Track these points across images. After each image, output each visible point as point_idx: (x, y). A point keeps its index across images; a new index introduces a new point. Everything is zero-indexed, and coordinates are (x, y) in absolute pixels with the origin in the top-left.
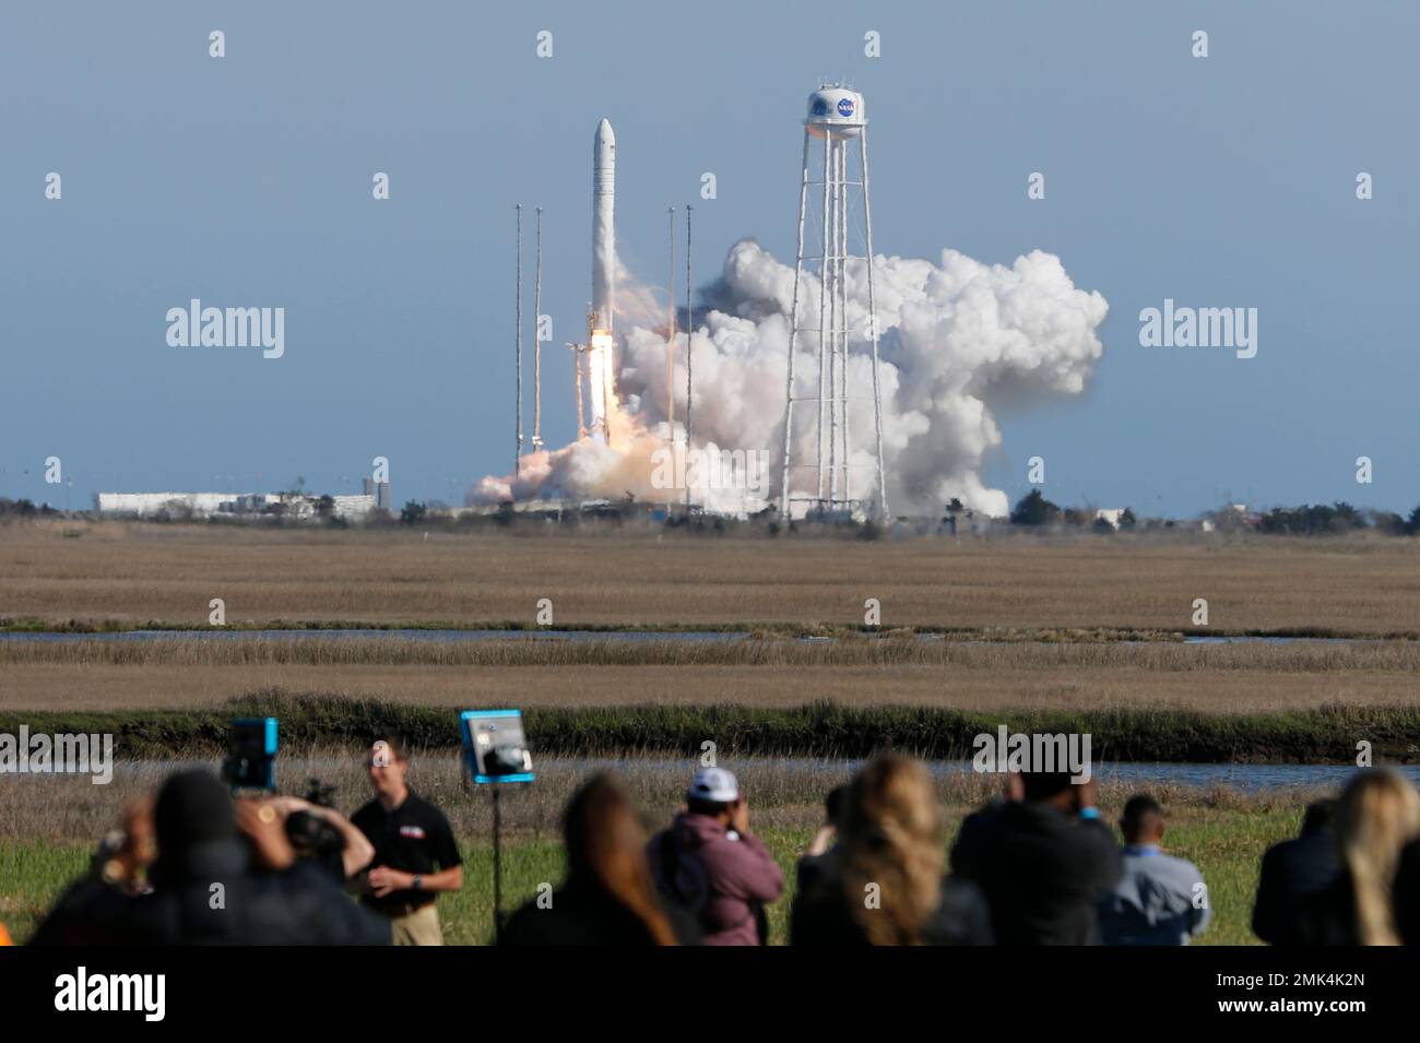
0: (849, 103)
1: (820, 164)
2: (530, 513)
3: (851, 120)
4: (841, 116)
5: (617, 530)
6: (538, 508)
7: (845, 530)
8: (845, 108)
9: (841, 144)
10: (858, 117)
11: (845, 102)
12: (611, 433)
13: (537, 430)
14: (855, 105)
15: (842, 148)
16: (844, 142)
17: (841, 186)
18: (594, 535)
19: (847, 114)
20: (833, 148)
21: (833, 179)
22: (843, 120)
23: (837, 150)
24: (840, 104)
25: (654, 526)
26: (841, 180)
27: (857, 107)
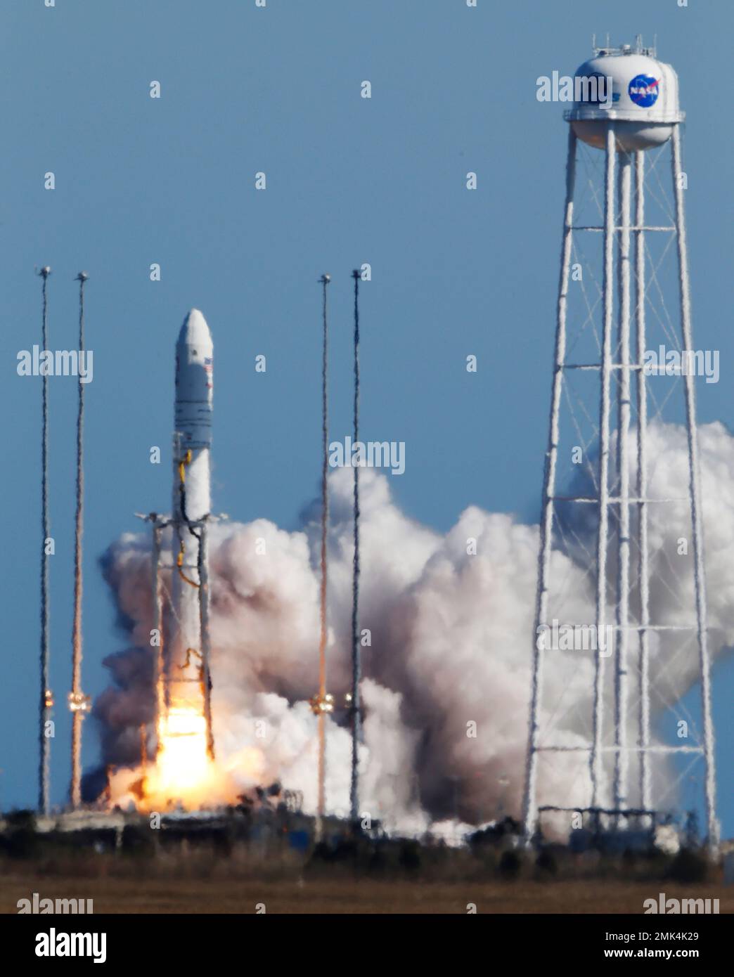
0: (652, 82)
1: (596, 197)
2: (65, 834)
3: (654, 113)
4: (636, 106)
5: (223, 865)
6: (79, 826)
7: (641, 867)
8: (642, 91)
9: (636, 158)
10: (666, 108)
11: (640, 81)
12: (214, 683)
13: (78, 680)
14: (661, 86)
15: (636, 165)
16: (641, 154)
17: (636, 234)
18: (179, 874)
19: (646, 102)
20: (622, 162)
21: (620, 222)
22: (636, 113)
23: (628, 170)
24: (633, 84)
25: (290, 857)
26: (635, 222)
27: (665, 89)
